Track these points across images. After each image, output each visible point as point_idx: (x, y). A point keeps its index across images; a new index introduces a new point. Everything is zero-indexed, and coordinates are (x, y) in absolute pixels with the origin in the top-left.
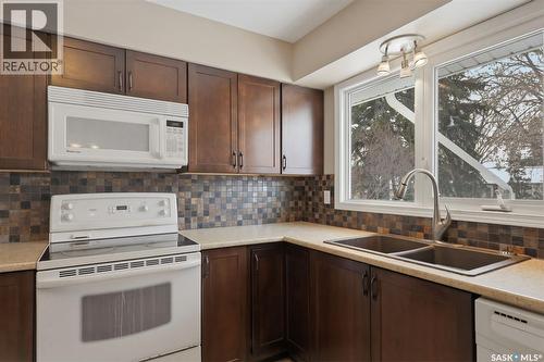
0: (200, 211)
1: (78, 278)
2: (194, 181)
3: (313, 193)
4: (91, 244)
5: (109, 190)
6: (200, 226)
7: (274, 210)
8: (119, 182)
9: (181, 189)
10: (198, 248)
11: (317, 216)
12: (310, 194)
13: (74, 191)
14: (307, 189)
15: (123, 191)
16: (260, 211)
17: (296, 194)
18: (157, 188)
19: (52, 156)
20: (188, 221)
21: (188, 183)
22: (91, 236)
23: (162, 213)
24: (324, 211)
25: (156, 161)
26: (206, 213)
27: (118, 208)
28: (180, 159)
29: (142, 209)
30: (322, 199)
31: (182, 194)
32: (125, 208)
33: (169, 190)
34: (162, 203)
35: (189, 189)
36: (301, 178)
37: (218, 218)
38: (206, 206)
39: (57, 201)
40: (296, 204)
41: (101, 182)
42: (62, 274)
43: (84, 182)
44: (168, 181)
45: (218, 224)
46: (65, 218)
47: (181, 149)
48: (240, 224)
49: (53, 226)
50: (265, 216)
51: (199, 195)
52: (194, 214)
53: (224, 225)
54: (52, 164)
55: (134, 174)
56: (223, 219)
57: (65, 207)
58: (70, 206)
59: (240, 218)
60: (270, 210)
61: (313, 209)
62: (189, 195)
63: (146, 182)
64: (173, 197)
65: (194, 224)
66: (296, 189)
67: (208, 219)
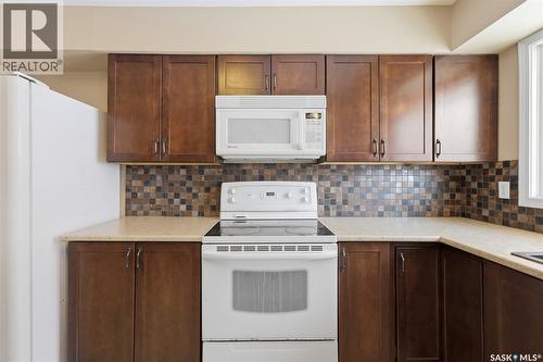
0: (339, 200)
2: (332, 171)
3: (480, 185)
4: (248, 223)
5: (261, 178)
6: (339, 214)
7: (423, 203)
8: (268, 172)
9: (321, 178)
10: (335, 239)
11: (485, 213)
12: (474, 185)
13: (237, 179)
14: (469, 179)
15: (273, 179)
16: (405, 202)
17: (453, 185)
18: (299, 177)
19: (219, 152)
20: (327, 208)
21: (327, 173)
22: (248, 216)
23: (303, 200)
24: (499, 207)
25: (296, 152)
26: (345, 202)
27: (268, 194)
28: (319, 150)
29: (287, 196)
30: (495, 192)
31: (322, 183)
32: (273, 194)
33: (310, 179)
34: (303, 191)
35: (328, 179)
36: (461, 166)
37: (357, 207)
38: (345, 195)
39: (225, 186)
41: (256, 173)
42: (219, 249)
43: (244, 172)
44: (309, 171)
45: (358, 213)
46: (230, 201)
47: (319, 140)
48: (381, 215)
49: (224, 206)
50: (411, 208)
51: (338, 184)
52: (333, 202)
53: (363, 215)
54: (220, 158)
55: (281, 165)
56: (363, 209)
57: (230, 192)
58: (233, 191)
59: (381, 209)
60: (417, 202)
61: (479, 205)
62: (328, 184)
63: (291, 172)
64: (313, 185)
65: (333, 212)
66: (454, 179)
67: (347, 208)
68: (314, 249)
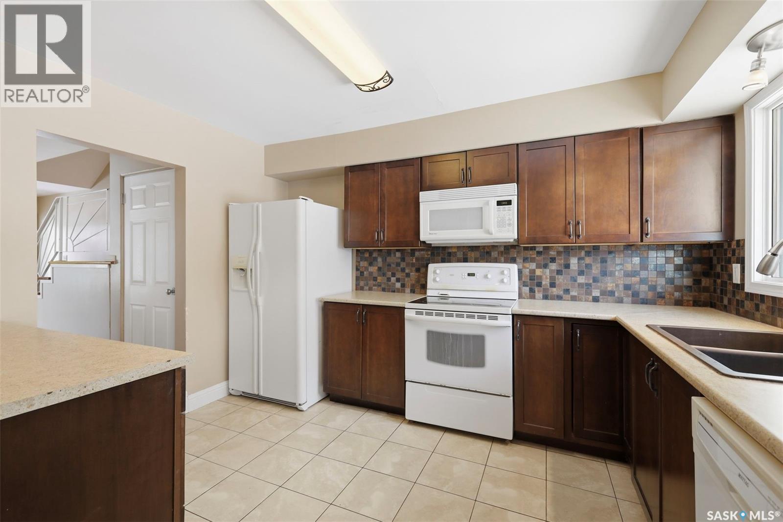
0: (546, 282)
1: (424, 317)
3: (722, 268)
4: (450, 300)
5: (465, 260)
6: (546, 297)
8: (472, 255)
9: (525, 260)
10: (509, 311)
11: (725, 301)
12: (719, 268)
13: (443, 261)
14: (715, 260)
15: (476, 261)
18: (503, 259)
19: (422, 238)
20: (532, 291)
21: (533, 254)
22: (451, 294)
23: (502, 281)
24: (734, 294)
25: (488, 236)
26: (553, 285)
27: (469, 275)
28: (509, 233)
29: (486, 277)
30: (731, 276)
31: (525, 265)
32: (473, 275)
33: (513, 261)
34: (502, 273)
35: (533, 260)
36: (708, 246)
37: (567, 291)
38: (552, 278)
39: (431, 267)
40: (697, 282)
41: (460, 255)
42: (417, 313)
43: (450, 254)
44: (513, 253)
45: (567, 297)
46: (434, 280)
48: (596, 300)
49: (429, 285)
51: (545, 266)
52: (539, 285)
53: (574, 298)
54: (424, 242)
55: (484, 247)
56: (574, 293)
57: (435, 272)
58: (438, 271)
59: (596, 293)
61: (722, 292)
62: (533, 266)
63: (494, 254)
64: (514, 268)
65: (539, 295)
67: (555, 291)
68: (490, 318)
